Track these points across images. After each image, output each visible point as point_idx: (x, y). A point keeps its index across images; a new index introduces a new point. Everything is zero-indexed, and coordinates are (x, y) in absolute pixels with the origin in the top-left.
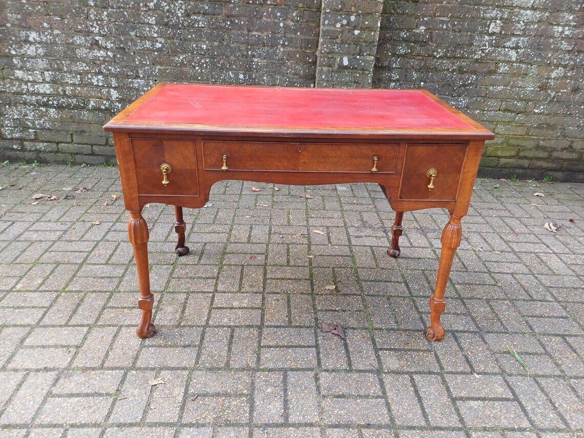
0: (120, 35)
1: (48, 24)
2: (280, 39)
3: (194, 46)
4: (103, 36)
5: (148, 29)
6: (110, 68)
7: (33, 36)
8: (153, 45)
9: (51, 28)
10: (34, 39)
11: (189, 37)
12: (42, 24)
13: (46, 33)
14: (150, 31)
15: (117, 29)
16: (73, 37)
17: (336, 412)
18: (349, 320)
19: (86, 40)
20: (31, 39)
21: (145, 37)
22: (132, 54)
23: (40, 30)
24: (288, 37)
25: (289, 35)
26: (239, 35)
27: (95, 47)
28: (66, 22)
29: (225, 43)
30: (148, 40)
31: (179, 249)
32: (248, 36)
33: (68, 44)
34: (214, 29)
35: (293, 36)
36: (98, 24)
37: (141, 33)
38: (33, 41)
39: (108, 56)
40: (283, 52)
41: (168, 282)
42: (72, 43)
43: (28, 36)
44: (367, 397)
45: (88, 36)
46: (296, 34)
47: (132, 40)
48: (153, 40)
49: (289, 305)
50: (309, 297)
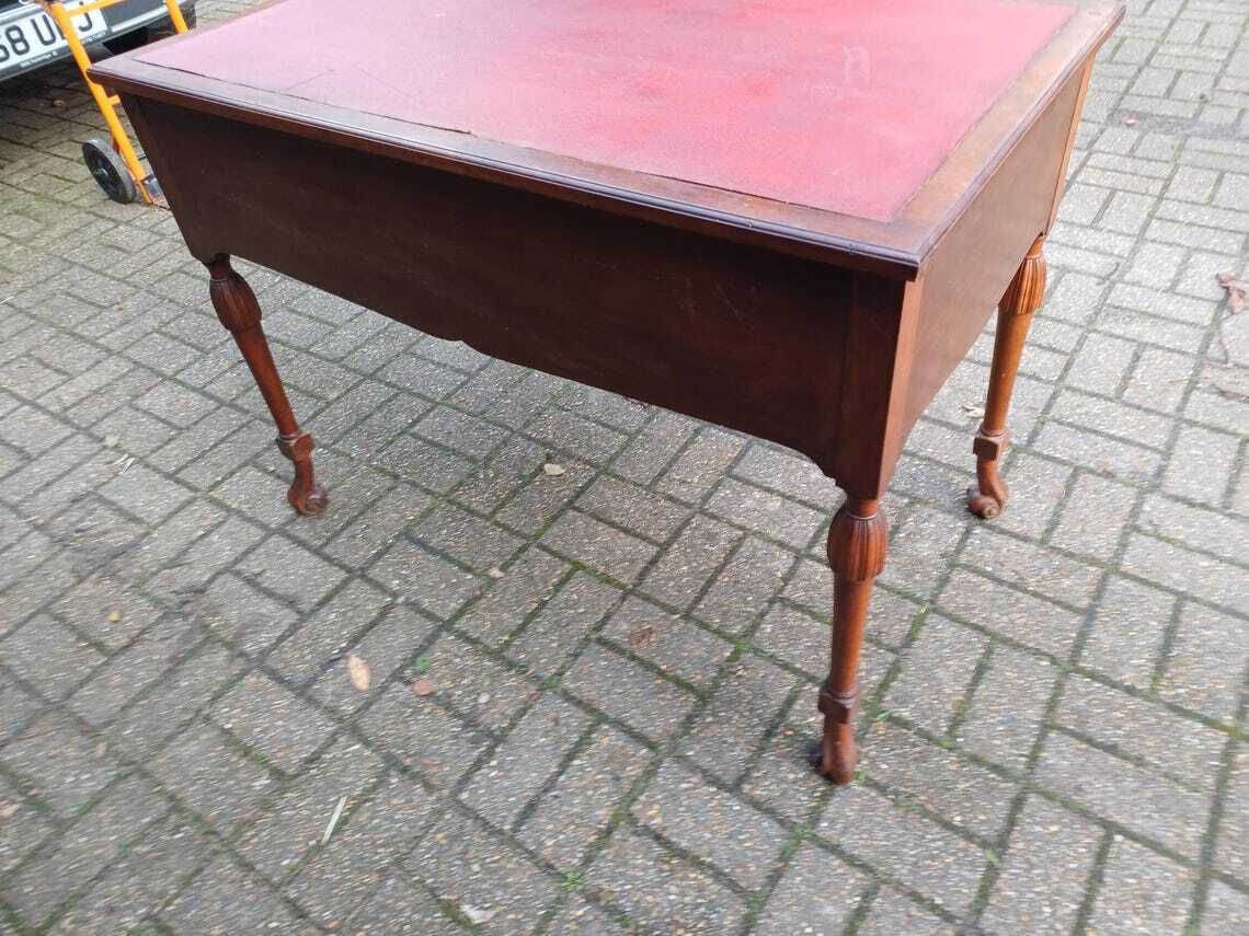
41: (910, 638)
49: (670, 465)
50: (617, 467)
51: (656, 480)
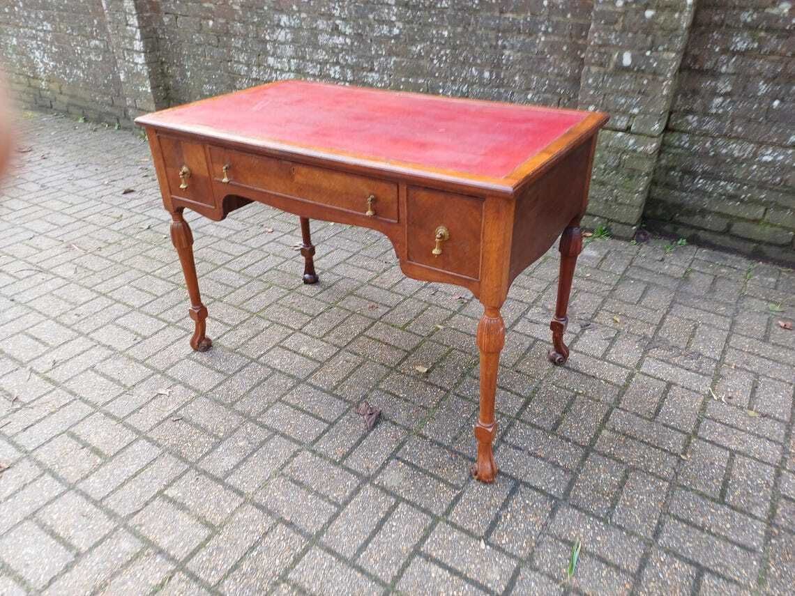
0: (358, 18)
1: (297, 6)
2: (542, 23)
3: (434, 32)
4: (343, 19)
5: (386, 11)
6: (347, 57)
7: (284, 19)
8: (390, 31)
9: (299, 11)
10: (285, 23)
11: (430, 20)
12: (291, 6)
13: (295, 17)
14: (388, 14)
15: (356, 12)
16: (316, 21)
17: (275, 494)
18: (400, 413)
19: (328, 25)
20: (282, 24)
21: (383, 21)
22: (369, 41)
23: (290, 13)
24: (553, 22)
25: (555, 19)
26: (488, 18)
27: (335, 32)
28: (312, 4)
29: (470, 29)
30: (386, 25)
31: (307, 276)
32: (499, 18)
33: (312, 29)
34: (459, 10)
35: (561, 19)
36: (339, 6)
37: (379, 15)
38: (284, 25)
39: (346, 44)
40: (544, 42)
41: (269, 306)
42: (316, 28)
43: (280, 20)
44: (323, 497)
45: (330, 19)
46: (565, 16)
47: (370, 25)
48: (391, 24)
49: (354, 370)
50: (385, 371)
51: (363, 362)
